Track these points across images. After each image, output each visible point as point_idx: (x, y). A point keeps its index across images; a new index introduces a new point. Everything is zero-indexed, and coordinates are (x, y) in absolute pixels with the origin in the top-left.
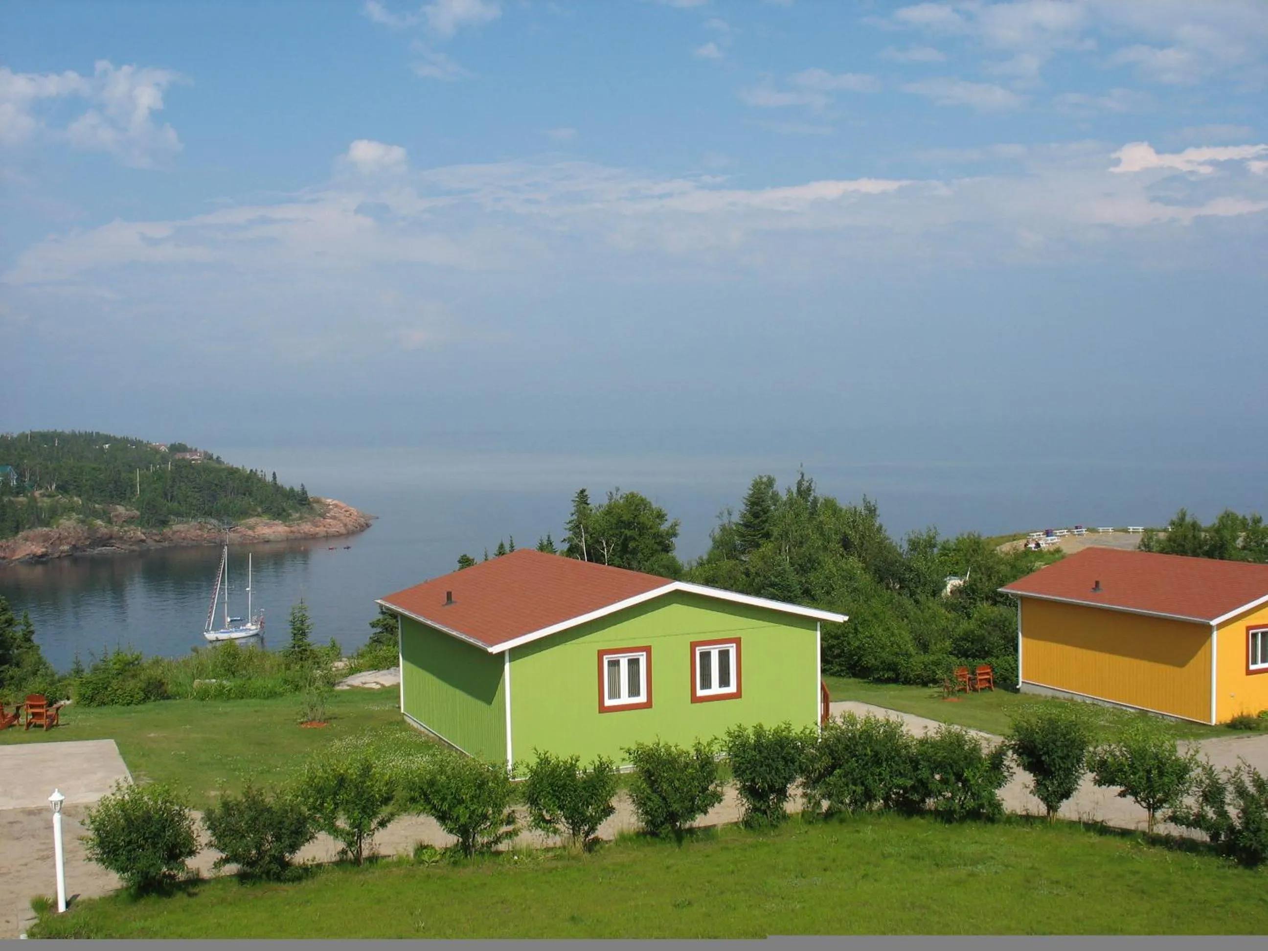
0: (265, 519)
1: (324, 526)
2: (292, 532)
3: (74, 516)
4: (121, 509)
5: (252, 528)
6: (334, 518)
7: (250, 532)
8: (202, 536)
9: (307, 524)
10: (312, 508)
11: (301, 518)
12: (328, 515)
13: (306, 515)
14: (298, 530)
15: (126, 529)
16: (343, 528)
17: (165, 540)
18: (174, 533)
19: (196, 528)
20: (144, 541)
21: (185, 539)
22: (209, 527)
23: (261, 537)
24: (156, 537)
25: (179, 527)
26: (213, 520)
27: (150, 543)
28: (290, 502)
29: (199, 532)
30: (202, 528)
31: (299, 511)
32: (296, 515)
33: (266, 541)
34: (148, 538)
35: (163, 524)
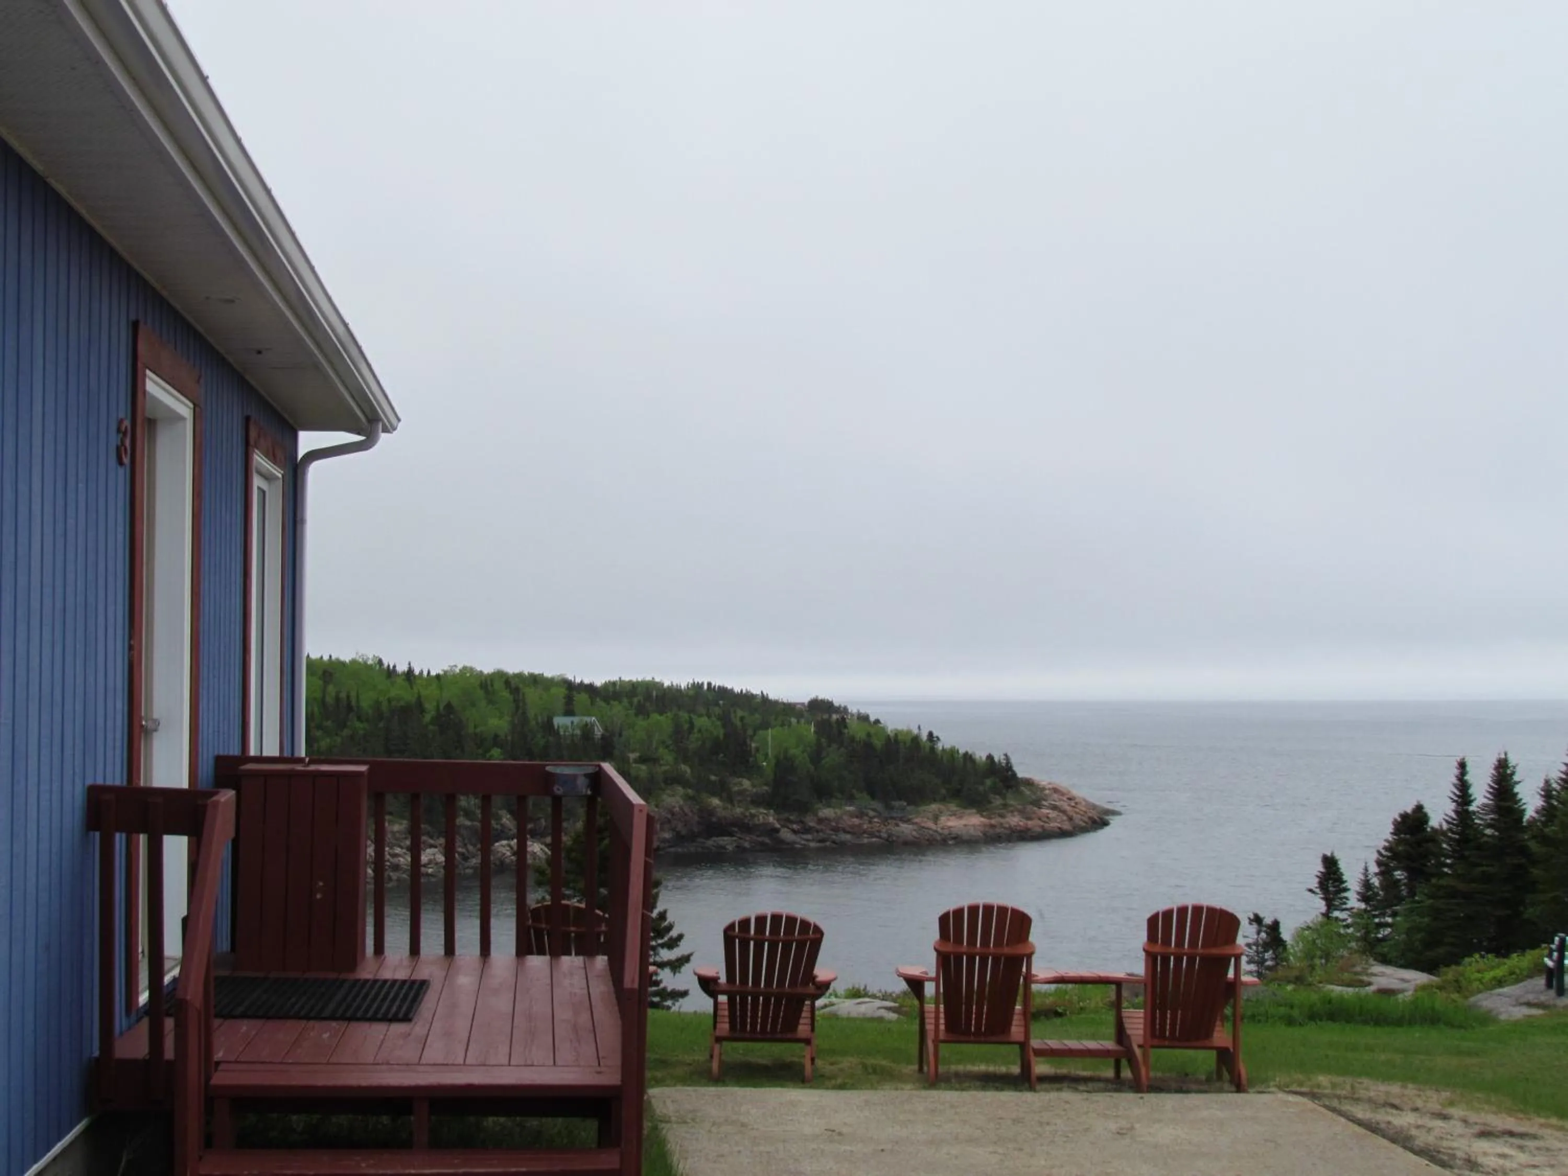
0: (953, 807)
1: (1040, 819)
2: (992, 826)
3: (680, 790)
4: (746, 783)
5: (936, 819)
6: (1054, 808)
7: (930, 824)
8: (860, 826)
9: (1014, 816)
10: (1021, 793)
11: (1005, 806)
12: (1045, 803)
13: (1012, 802)
14: (1001, 824)
15: (753, 811)
16: (1067, 823)
17: (807, 830)
18: (820, 821)
19: (852, 815)
20: (777, 831)
21: (836, 830)
22: (871, 813)
23: (946, 832)
24: (795, 826)
25: (827, 812)
26: (876, 805)
27: (786, 835)
28: (988, 782)
29: (856, 821)
30: (861, 815)
31: (1000, 794)
32: (998, 801)
33: (954, 838)
34: (783, 826)
35: (804, 808)
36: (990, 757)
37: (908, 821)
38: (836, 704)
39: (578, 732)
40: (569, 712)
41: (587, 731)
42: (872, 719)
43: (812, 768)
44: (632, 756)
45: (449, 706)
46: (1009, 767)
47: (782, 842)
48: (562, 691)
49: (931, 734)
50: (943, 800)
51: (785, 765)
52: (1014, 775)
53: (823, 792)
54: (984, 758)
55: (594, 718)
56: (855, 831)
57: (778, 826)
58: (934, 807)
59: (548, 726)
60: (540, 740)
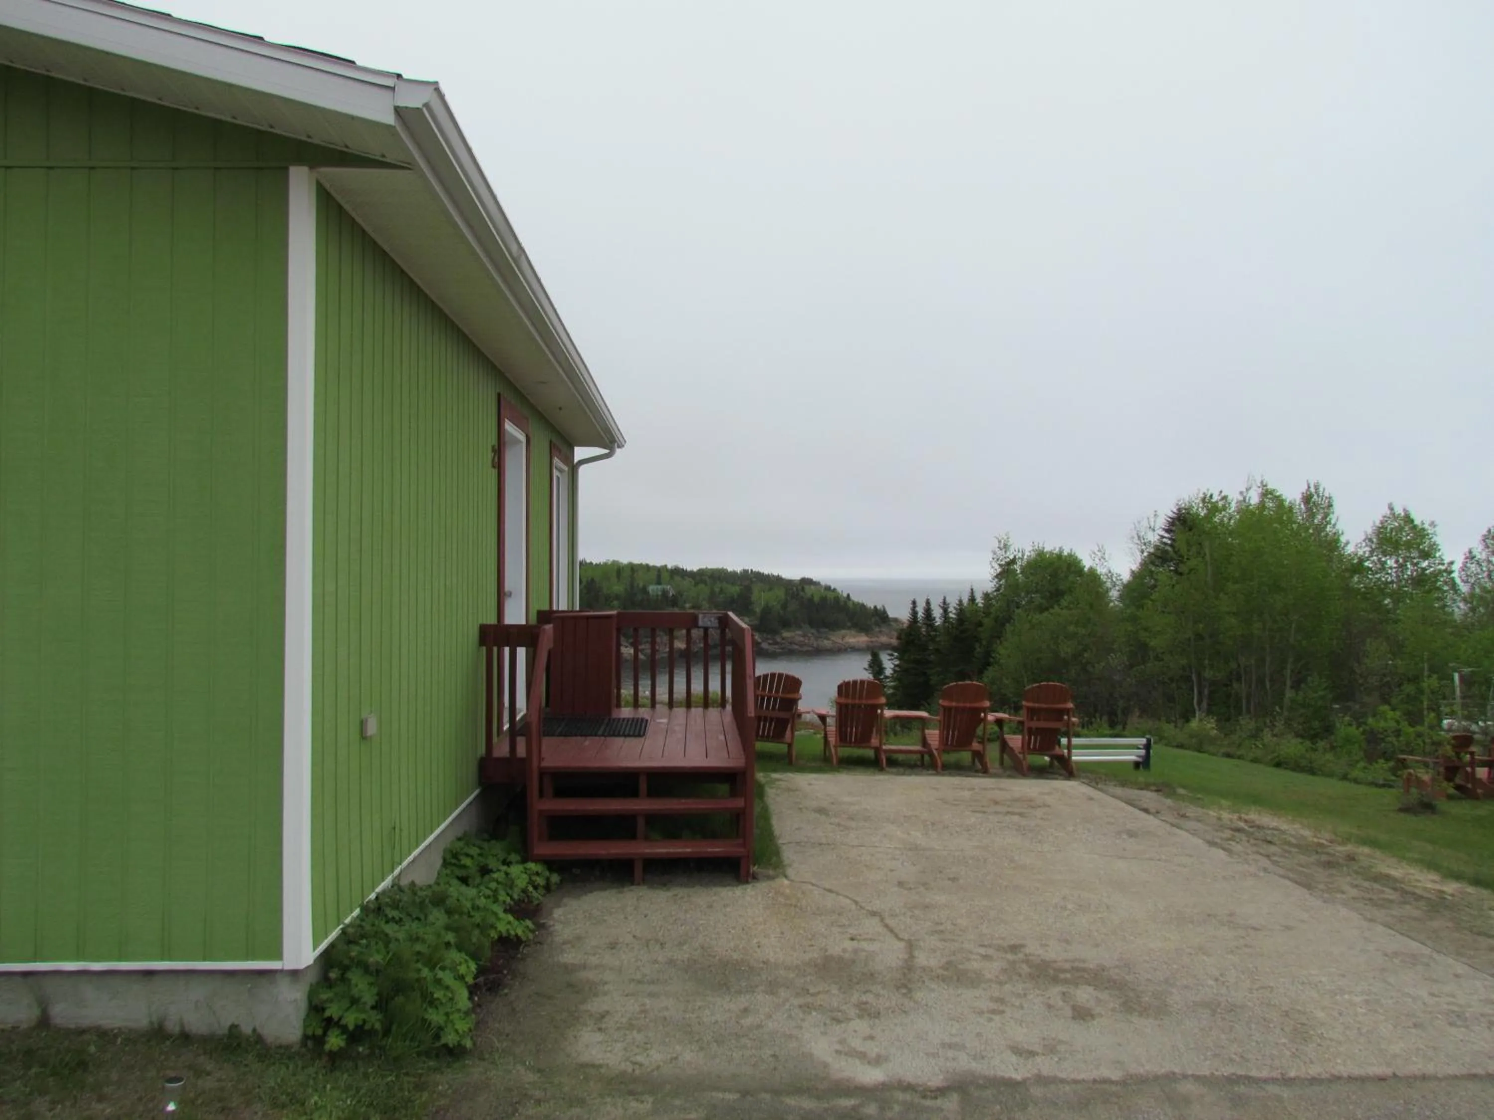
0: (853, 632)
2: (872, 642)
5: (843, 637)
7: (840, 641)
8: (803, 641)
10: (890, 625)
11: (880, 632)
17: (776, 643)
18: (783, 639)
19: (799, 635)
20: (760, 643)
21: (791, 643)
22: (810, 635)
23: (847, 645)
24: (770, 641)
25: (786, 634)
26: (813, 631)
27: (765, 645)
28: (873, 620)
29: (802, 639)
30: (804, 636)
31: (879, 626)
32: (877, 629)
33: (851, 648)
34: (763, 641)
35: (775, 632)
36: (875, 607)
37: (828, 639)
38: (814, 580)
39: (660, 593)
40: (659, 582)
41: (665, 593)
42: (832, 588)
43: (781, 612)
44: (687, 605)
45: (593, 580)
46: (885, 612)
47: (762, 649)
48: (656, 573)
49: (848, 595)
50: (849, 628)
51: (767, 611)
52: (887, 616)
53: (786, 624)
54: (872, 607)
55: (669, 587)
56: (801, 645)
57: (759, 640)
58: (843, 632)
59: (644, 590)
60: (639, 597)
